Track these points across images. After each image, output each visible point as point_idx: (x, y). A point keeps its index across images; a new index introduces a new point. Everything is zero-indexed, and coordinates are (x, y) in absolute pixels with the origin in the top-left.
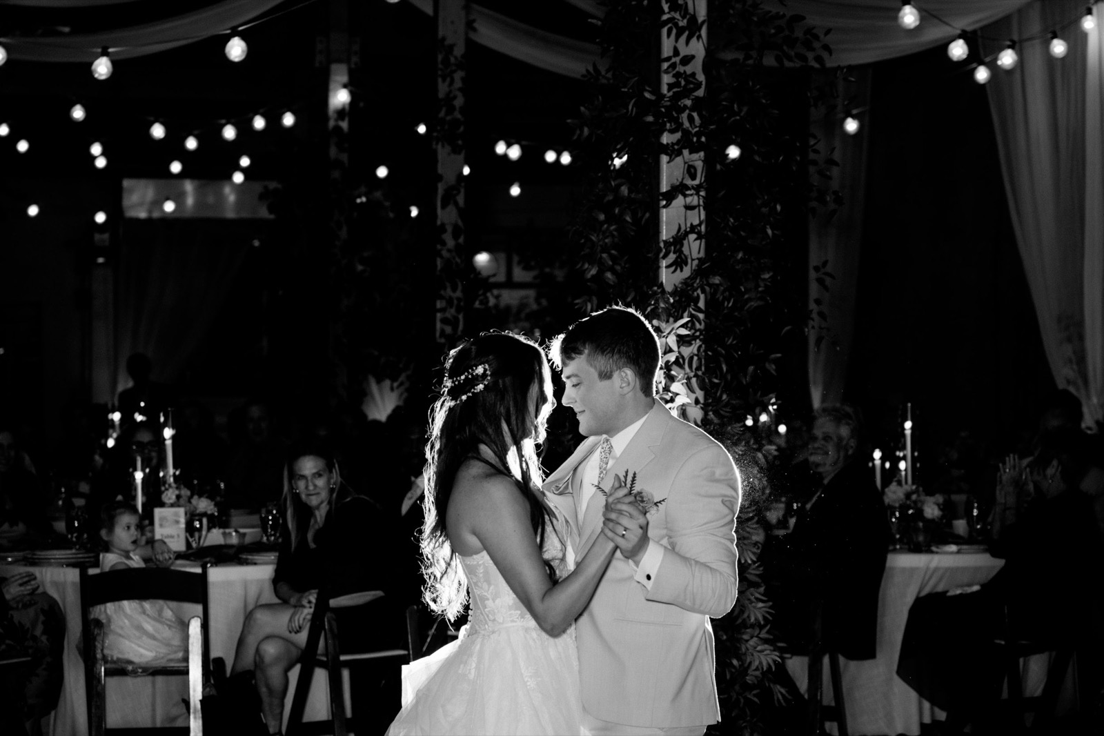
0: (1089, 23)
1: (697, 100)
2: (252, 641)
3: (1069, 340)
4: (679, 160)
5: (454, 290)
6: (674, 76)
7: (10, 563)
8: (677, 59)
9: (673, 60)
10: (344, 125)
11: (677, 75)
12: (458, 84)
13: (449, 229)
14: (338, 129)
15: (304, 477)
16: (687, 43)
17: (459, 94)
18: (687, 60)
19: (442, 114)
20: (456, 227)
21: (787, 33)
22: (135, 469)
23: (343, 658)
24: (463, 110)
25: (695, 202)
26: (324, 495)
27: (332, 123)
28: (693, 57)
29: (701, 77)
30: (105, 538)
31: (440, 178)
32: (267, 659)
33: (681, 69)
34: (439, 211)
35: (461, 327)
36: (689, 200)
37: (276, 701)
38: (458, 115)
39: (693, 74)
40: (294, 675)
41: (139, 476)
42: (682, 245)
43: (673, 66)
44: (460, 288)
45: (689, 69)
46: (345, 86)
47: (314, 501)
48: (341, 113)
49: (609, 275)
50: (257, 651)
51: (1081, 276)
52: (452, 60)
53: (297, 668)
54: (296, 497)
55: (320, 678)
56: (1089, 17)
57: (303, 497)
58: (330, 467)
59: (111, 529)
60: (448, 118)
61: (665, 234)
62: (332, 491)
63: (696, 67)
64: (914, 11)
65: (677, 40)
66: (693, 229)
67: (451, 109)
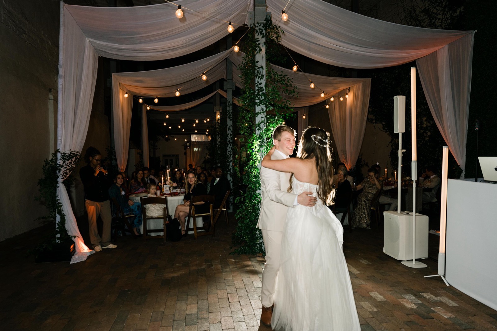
0: (347, 96)
1: (263, 93)
2: (177, 212)
3: (344, 154)
4: (260, 106)
5: (230, 145)
6: (258, 87)
7: (134, 196)
8: (259, 84)
9: (258, 84)
10: (219, 121)
11: (259, 87)
12: (231, 108)
13: (229, 134)
14: (218, 122)
15: (190, 178)
16: (260, 80)
17: (231, 110)
18: (261, 84)
19: (228, 113)
20: (231, 134)
21: (283, 78)
22: (162, 177)
23: (196, 215)
24: (232, 113)
25: (263, 116)
26: (194, 182)
27: (217, 121)
28: (262, 83)
29: (264, 88)
30: (149, 191)
31: (228, 125)
32: (180, 216)
33: (259, 86)
34: (228, 131)
35: (232, 152)
36: (262, 115)
37: (183, 224)
38: (231, 114)
39: (262, 87)
40: (187, 219)
41: (163, 178)
42: (260, 125)
43: (258, 85)
44: (232, 145)
45: (261, 86)
46: (219, 115)
47: (191, 183)
48: (218, 119)
49: (246, 133)
50: (178, 214)
51: (346, 142)
52: (230, 104)
53: (187, 218)
54: (188, 182)
55: (192, 219)
56: (347, 95)
57: (189, 182)
58: (195, 176)
59: (149, 189)
60: (229, 114)
61: (257, 122)
62: (195, 181)
63: (263, 86)
64: (314, 85)
65: (258, 79)
66: (262, 122)
67: (230, 113)
